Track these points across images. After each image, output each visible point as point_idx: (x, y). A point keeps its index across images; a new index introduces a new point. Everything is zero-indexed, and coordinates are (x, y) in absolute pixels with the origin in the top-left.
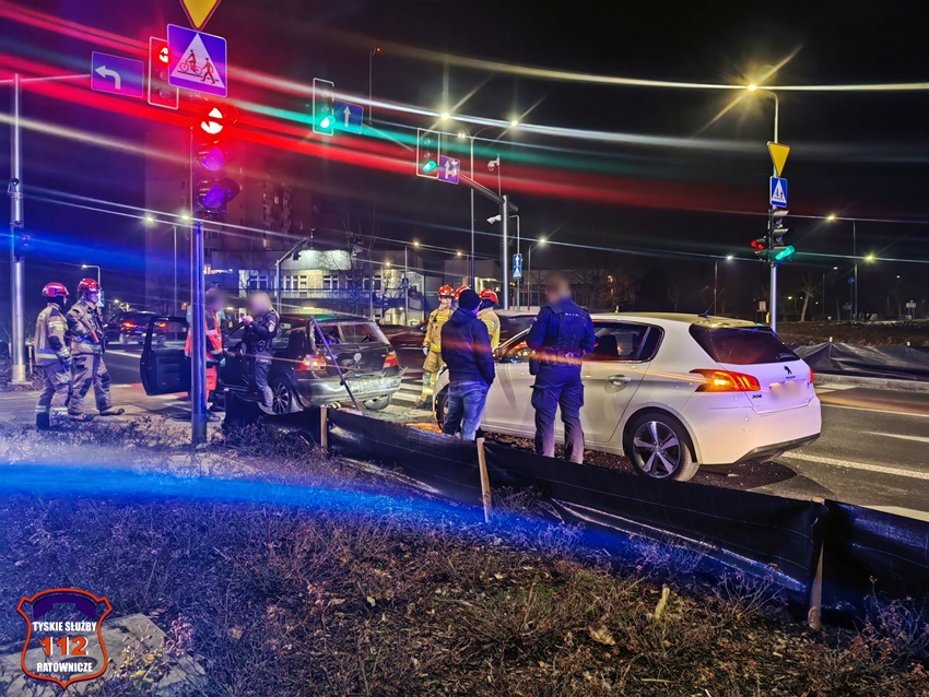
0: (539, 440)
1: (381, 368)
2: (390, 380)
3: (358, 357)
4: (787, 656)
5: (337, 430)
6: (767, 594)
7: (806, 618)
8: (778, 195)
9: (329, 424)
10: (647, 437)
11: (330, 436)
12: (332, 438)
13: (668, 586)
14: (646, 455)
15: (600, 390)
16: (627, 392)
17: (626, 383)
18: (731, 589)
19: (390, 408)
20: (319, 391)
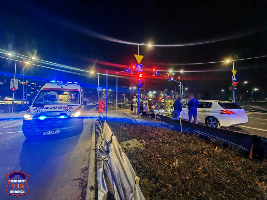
0: (190, 120)
1: (162, 108)
2: (164, 110)
3: (159, 106)
4: (245, 163)
5: (157, 117)
6: (239, 151)
7: (249, 156)
8: (234, 79)
9: (156, 116)
10: (210, 121)
11: (156, 118)
12: (157, 118)
13: (217, 146)
14: (210, 124)
15: (200, 113)
16: (206, 113)
17: (205, 112)
18: (231, 148)
19: (164, 114)
20: (154, 111)
